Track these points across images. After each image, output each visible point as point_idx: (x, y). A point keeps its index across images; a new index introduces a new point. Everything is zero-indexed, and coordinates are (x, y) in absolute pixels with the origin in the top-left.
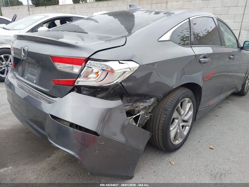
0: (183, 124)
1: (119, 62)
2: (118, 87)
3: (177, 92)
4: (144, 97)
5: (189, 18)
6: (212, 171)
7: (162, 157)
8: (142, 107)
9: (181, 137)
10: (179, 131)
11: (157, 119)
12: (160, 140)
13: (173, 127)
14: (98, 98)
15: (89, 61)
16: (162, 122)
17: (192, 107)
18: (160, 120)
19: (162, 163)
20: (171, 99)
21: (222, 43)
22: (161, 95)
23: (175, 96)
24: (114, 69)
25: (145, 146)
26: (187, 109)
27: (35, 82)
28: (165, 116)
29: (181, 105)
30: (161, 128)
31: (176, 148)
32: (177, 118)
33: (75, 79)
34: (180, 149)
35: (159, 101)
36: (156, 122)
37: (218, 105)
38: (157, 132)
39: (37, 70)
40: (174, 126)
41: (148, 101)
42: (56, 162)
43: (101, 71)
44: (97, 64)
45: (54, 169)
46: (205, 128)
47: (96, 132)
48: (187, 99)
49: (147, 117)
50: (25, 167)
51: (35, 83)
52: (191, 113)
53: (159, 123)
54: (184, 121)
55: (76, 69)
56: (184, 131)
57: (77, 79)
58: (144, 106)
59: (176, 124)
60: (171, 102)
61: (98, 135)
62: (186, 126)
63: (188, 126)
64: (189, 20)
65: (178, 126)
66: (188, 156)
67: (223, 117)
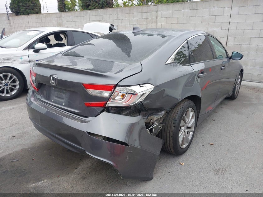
0: (188, 130)
1: (140, 86)
2: (139, 105)
3: (182, 104)
4: (157, 110)
5: (187, 40)
6: (215, 167)
7: (173, 160)
8: (156, 119)
9: (187, 142)
10: (185, 136)
11: (167, 129)
12: (171, 146)
13: (181, 134)
14: (123, 115)
15: (117, 87)
16: (172, 130)
17: (194, 115)
18: (170, 129)
19: (174, 165)
20: (178, 111)
21: (214, 57)
22: (169, 108)
23: (181, 108)
24: (137, 92)
25: (160, 151)
26: (190, 118)
27: (64, 104)
28: (174, 125)
29: (186, 115)
30: (171, 135)
31: (184, 151)
32: (183, 126)
33: (106, 102)
34: (186, 152)
35: (168, 113)
36: (167, 131)
37: (214, 111)
38: (168, 139)
39: (65, 94)
40: (182, 132)
41: (160, 114)
42: (84, 173)
43: (127, 94)
44: (123, 89)
45: (84, 178)
46: (205, 132)
47: (126, 143)
48: (190, 109)
49: (160, 127)
50: (59, 179)
51: (64, 106)
52: (193, 120)
53: (170, 131)
54: (188, 128)
55: (106, 94)
56: (189, 136)
57: (108, 102)
58: (157, 118)
59: (183, 130)
60: (178, 113)
61: (128, 145)
62: (190, 132)
63: (192, 132)
64: (187, 41)
65: (184, 132)
66: (194, 157)
67: (219, 121)
